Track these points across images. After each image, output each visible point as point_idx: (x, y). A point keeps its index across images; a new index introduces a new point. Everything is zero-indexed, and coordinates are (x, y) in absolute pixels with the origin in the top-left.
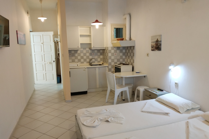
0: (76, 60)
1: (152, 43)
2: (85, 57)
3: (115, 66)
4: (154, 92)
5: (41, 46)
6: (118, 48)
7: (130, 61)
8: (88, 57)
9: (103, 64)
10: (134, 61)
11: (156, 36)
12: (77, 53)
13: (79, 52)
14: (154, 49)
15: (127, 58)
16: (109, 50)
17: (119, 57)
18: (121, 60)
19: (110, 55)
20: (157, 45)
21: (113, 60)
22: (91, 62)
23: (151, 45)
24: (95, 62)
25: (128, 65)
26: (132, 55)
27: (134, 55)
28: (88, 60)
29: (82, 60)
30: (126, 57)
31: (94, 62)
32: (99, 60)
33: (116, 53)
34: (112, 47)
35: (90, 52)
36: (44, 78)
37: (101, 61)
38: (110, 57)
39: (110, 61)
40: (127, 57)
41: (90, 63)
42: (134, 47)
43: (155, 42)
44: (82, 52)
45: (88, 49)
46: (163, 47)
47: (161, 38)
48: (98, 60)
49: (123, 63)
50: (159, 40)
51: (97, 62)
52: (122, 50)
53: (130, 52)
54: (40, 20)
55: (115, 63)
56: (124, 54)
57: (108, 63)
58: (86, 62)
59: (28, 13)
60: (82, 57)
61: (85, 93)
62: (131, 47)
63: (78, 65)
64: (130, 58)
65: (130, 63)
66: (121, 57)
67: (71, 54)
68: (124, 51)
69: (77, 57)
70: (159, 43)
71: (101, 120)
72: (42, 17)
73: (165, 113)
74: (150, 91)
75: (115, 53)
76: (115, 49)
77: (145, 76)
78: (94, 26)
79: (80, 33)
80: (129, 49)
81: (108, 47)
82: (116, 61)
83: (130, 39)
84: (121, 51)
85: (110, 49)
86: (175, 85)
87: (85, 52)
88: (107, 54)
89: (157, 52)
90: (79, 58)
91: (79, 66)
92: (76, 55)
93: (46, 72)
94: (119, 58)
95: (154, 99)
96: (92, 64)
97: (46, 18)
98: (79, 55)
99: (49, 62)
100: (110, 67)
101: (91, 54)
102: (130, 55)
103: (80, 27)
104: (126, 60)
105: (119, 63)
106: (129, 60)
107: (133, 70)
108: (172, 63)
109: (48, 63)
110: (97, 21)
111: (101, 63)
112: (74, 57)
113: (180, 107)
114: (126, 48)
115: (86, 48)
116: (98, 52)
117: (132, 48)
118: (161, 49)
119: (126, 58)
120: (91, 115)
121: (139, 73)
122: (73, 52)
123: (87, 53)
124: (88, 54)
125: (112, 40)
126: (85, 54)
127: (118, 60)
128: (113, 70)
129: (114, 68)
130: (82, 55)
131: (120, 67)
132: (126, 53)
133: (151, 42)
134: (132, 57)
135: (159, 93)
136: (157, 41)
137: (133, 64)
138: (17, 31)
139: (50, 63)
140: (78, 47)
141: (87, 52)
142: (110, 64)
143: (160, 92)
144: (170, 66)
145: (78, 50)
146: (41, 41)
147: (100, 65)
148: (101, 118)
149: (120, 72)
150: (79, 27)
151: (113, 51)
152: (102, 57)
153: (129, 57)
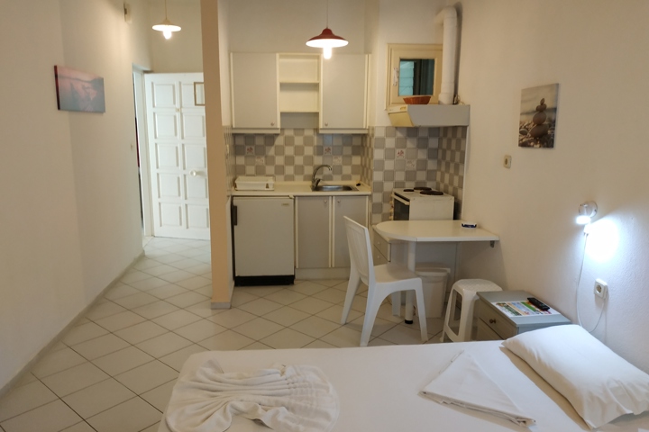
0: (270, 169)
1: (524, 117)
2: (299, 160)
3: (396, 194)
4: (510, 310)
5: (175, 117)
6: (412, 132)
7: (451, 182)
8: (309, 160)
9: (358, 185)
10: (461, 179)
11: (538, 88)
12: (272, 143)
13: (279, 141)
14: (530, 142)
15: (443, 169)
16: (377, 139)
17: (415, 163)
18: (421, 176)
19: (378, 154)
20: (539, 123)
21: (389, 176)
22: (317, 177)
23: (521, 123)
24: (334, 177)
25: (441, 194)
26: (457, 159)
27: (462, 161)
28: (309, 170)
29: (289, 170)
30: (439, 164)
31: (330, 178)
32: (347, 170)
33: (404, 150)
34: (387, 127)
35: (315, 144)
36: (181, 218)
37: (353, 177)
38: (381, 163)
39: (378, 176)
40: (443, 164)
41: (313, 181)
42: (464, 128)
43: (534, 112)
44: (289, 141)
45: (309, 133)
46: (560, 134)
47: (556, 99)
48: (343, 169)
49: (428, 186)
50: (549, 104)
51: (340, 177)
52: (426, 139)
53: (453, 147)
54: (159, 34)
55: (397, 185)
56: (433, 154)
57: (371, 183)
58: (302, 177)
59: (126, 13)
60: (289, 160)
61: (286, 281)
62: (455, 128)
63: (267, 187)
64: (452, 171)
65: (450, 189)
66: (422, 165)
67: (253, 148)
68: (433, 143)
69: (273, 158)
70: (548, 115)
71: (238, 413)
72: (167, 22)
73: (517, 418)
74: (494, 304)
75: (398, 151)
76: (399, 134)
77: (492, 243)
78: (318, 51)
79: (280, 78)
80: (450, 135)
81: (373, 129)
82: (400, 177)
83: (455, 100)
84: (422, 144)
85: (379, 133)
86: (596, 295)
87: (299, 141)
88: (370, 150)
89: (538, 152)
90: (280, 160)
91: (271, 188)
92: (271, 151)
93: (187, 202)
94: (412, 166)
95: (499, 343)
96: (320, 184)
97: (178, 29)
98: (280, 151)
99: (197, 170)
100: (378, 198)
101: (320, 151)
102: (453, 159)
103: (281, 57)
104: (439, 174)
105: (410, 185)
106: (447, 177)
107: (456, 215)
108: (590, 203)
109: (192, 173)
110: (327, 34)
111: (352, 183)
112: (263, 158)
113: (592, 397)
114: (441, 134)
115: (303, 129)
116: (344, 145)
117: (459, 134)
118: (553, 141)
119: (440, 170)
120: (215, 386)
121: (472, 226)
122: (259, 141)
123: (306, 144)
124: (309, 151)
125: (388, 104)
126: (299, 151)
127: (410, 175)
128: (388, 208)
129: (393, 202)
130: (289, 151)
131: (408, 200)
132: (440, 152)
133: (521, 114)
134: (457, 168)
135: (527, 315)
136: (542, 109)
137: (459, 191)
138: (56, 67)
139: (197, 173)
140: (272, 124)
141: (308, 141)
142: (378, 187)
143: (535, 315)
144: (580, 212)
145: (277, 135)
146: (174, 103)
147: (348, 188)
148: (241, 406)
149: (407, 219)
150: (278, 55)
151: (390, 143)
152: (357, 160)
153: (448, 165)
